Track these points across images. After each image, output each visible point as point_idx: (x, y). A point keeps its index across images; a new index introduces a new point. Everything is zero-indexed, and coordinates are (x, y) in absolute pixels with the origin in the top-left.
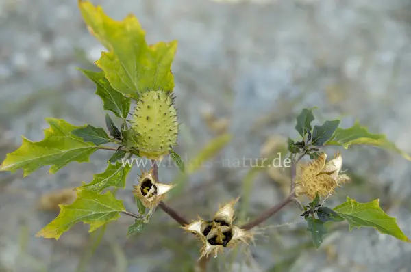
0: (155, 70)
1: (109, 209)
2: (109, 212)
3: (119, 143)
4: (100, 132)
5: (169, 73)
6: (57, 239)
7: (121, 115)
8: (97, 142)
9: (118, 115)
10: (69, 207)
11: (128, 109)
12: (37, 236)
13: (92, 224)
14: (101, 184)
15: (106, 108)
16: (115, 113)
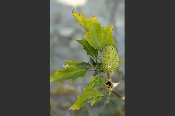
0: (105, 37)
1: (96, 95)
2: (97, 96)
3: (96, 68)
4: (88, 64)
5: (111, 38)
6: (78, 110)
7: (94, 56)
8: (87, 69)
9: (93, 57)
10: (81, 96)
11: (97, 54)
12: (69, 109)
13: (92, 102)
14: (92, 85)
15: (88, 54)
16: (92, 56)
